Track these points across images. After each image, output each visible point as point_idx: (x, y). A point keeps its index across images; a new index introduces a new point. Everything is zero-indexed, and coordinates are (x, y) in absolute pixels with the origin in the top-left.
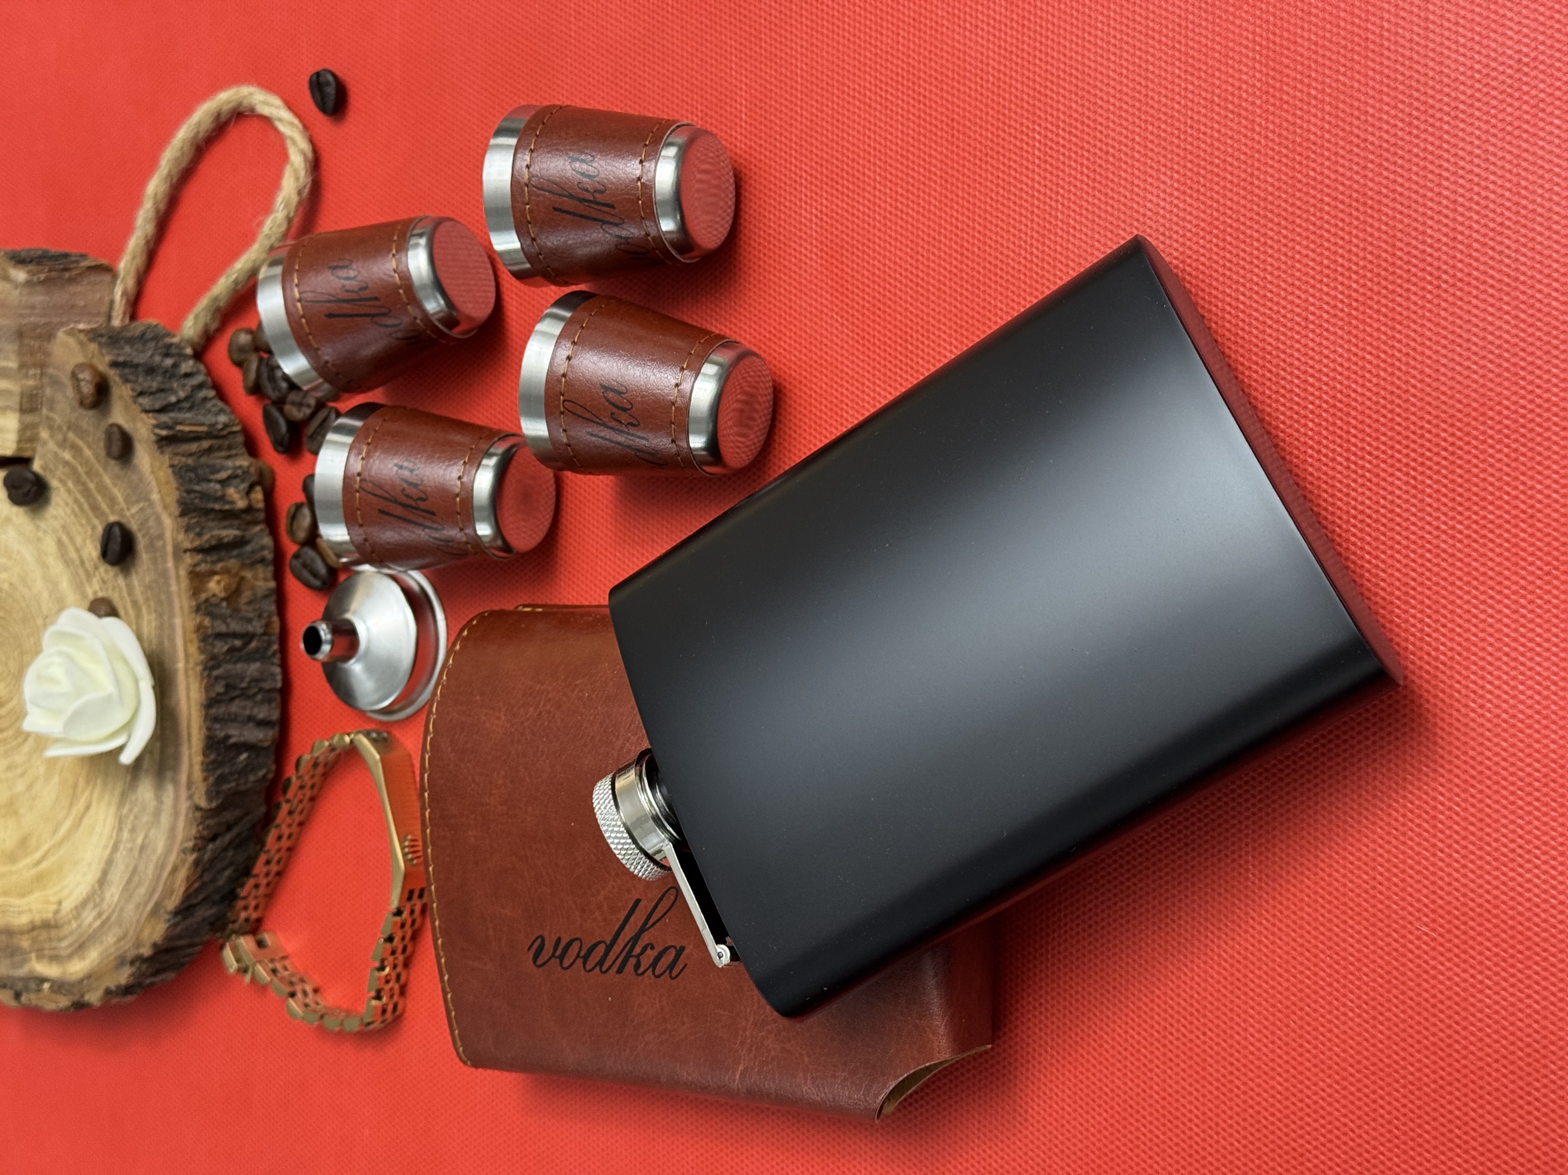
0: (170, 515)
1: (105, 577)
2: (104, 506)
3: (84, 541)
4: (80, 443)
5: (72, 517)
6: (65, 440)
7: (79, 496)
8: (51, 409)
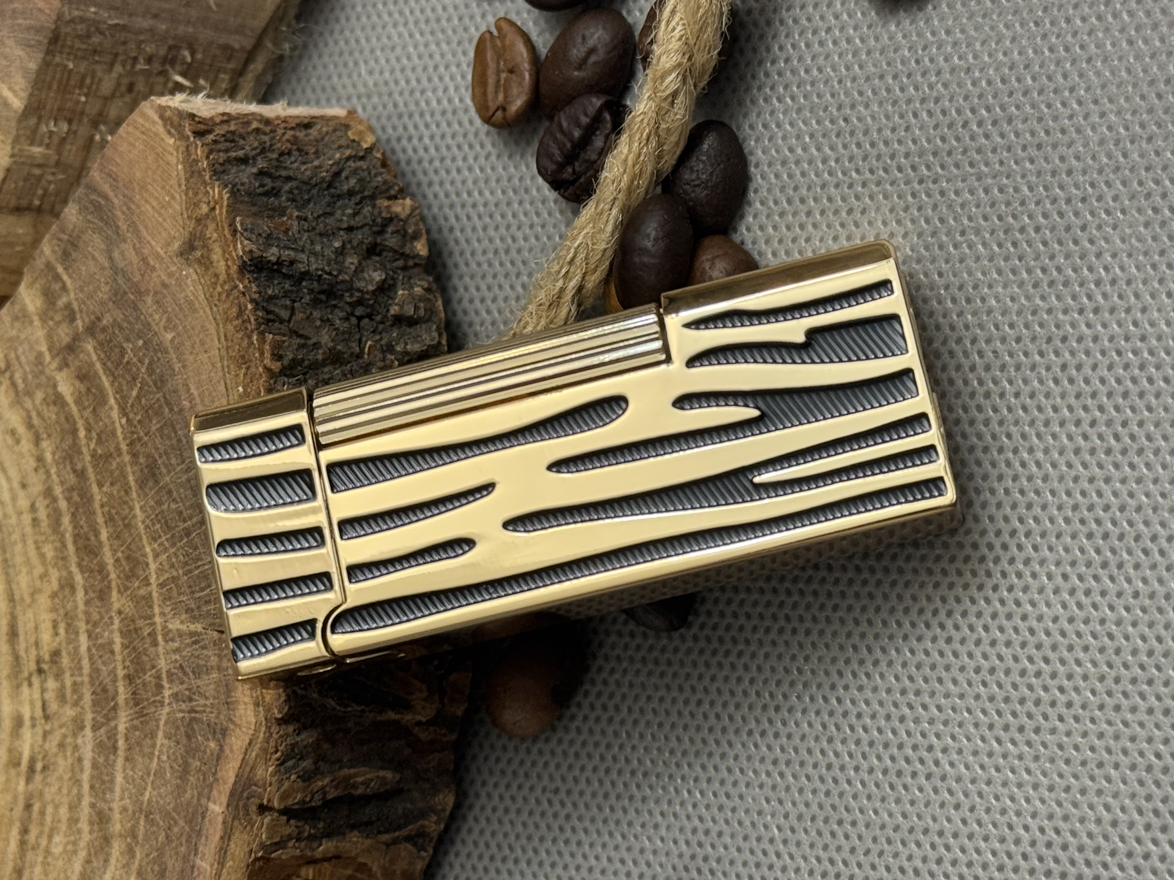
0: (257, 705)
1: (53, 706)
2: (108, 559)
3: (34, 593)
4: (106, 382)
5: (27, 518)
6: (71, 348)
7: (58, 491)
8: (66, 257)
